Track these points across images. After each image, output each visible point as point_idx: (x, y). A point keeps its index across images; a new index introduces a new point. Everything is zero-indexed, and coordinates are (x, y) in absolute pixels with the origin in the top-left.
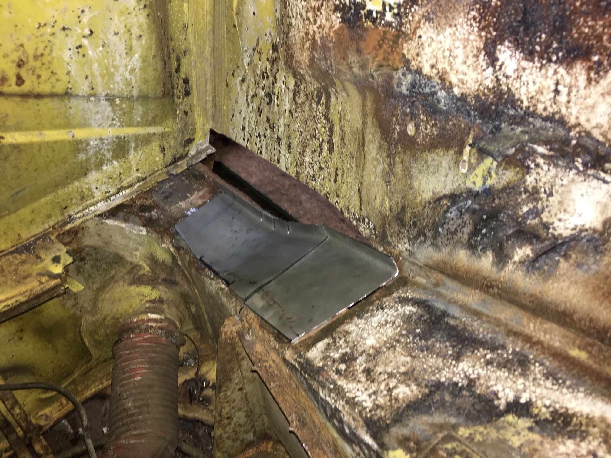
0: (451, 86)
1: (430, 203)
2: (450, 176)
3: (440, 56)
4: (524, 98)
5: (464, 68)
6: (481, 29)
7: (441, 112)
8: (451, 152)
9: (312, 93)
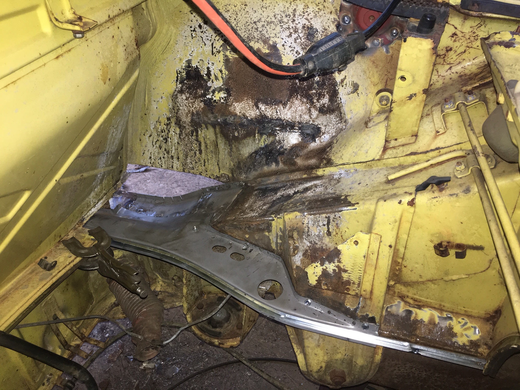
0: (247, 117)
1: (248, 157)
2: (253, 145)
3: (242, 109)
4: (269, 116)
5: (250, 111)
6: (252, 100)
7: (245, 126)
8: (252, 137)
9: (189, 132)
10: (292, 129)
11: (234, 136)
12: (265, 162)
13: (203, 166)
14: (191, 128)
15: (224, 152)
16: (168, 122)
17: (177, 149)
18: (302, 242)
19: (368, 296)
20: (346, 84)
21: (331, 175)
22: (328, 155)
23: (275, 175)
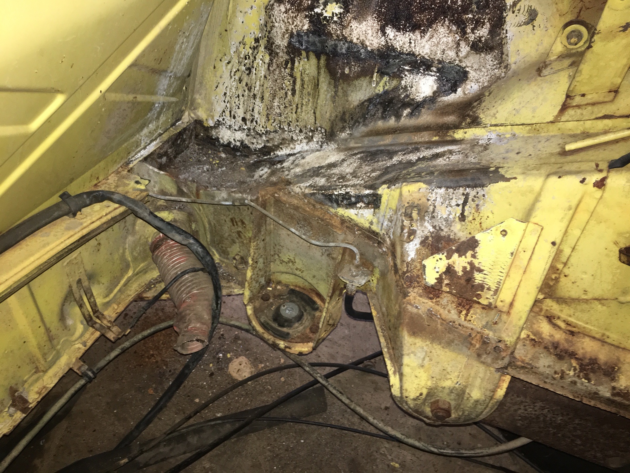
0: (367, 46)
1: (358, 106)
2: (368, 90)
3: (361, 34)
4: (398, 47)
5: (372, 38)
6: (378, 22)
7: (362, 60)
8: (368, 78)
9: (282, 63)
10: (427, 70)
11: (343, 73)
12: (380, 114)
13: (294, 112)
14: (287, 57)
15: (326, 95)
16: (255, 45)
17: (263, 85)
18: (422, 225)
19: (505, 309)
20: (519, 10)
21: (474, 139)
22: (474, 112)
23: (392, 134)
